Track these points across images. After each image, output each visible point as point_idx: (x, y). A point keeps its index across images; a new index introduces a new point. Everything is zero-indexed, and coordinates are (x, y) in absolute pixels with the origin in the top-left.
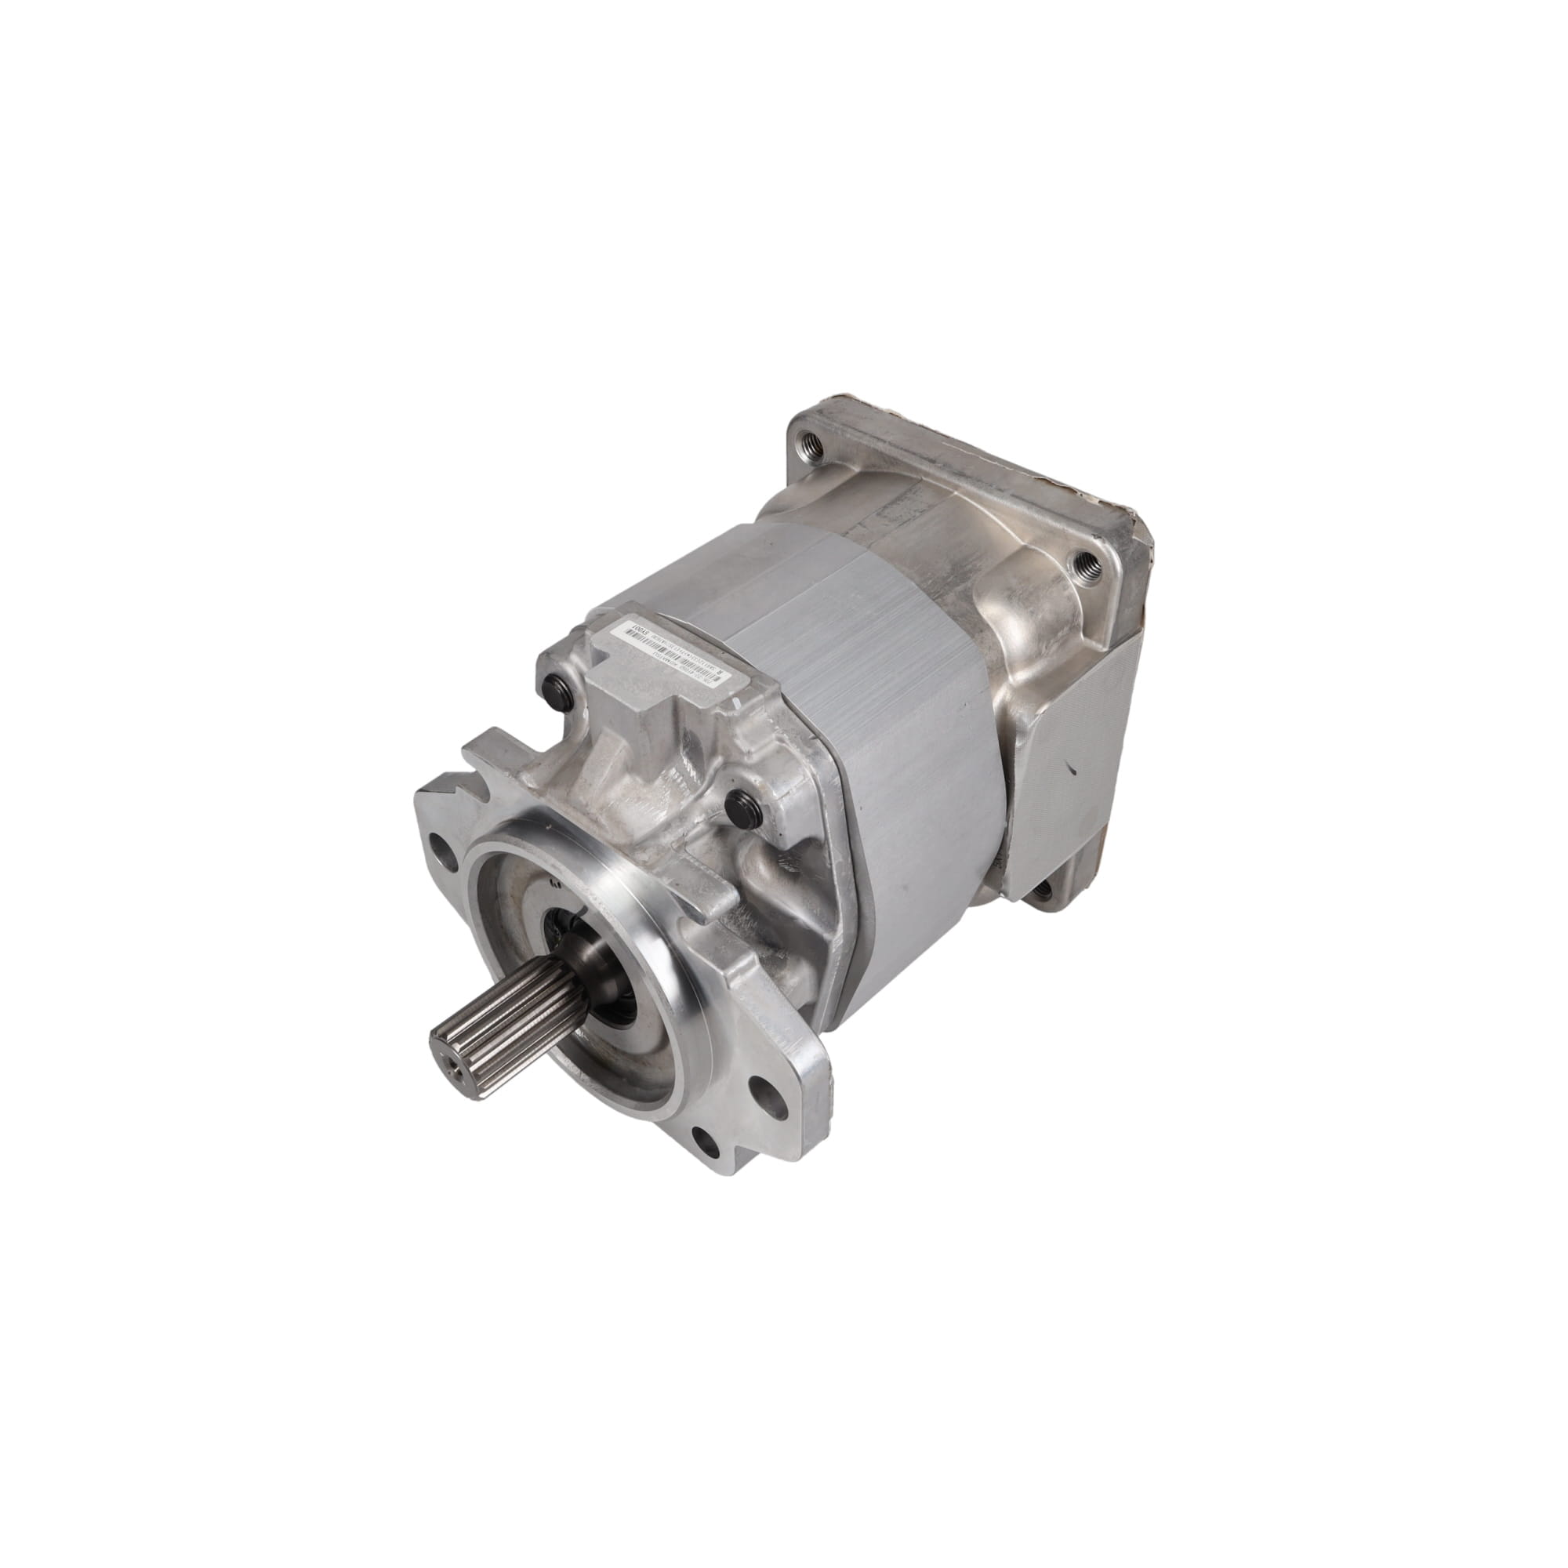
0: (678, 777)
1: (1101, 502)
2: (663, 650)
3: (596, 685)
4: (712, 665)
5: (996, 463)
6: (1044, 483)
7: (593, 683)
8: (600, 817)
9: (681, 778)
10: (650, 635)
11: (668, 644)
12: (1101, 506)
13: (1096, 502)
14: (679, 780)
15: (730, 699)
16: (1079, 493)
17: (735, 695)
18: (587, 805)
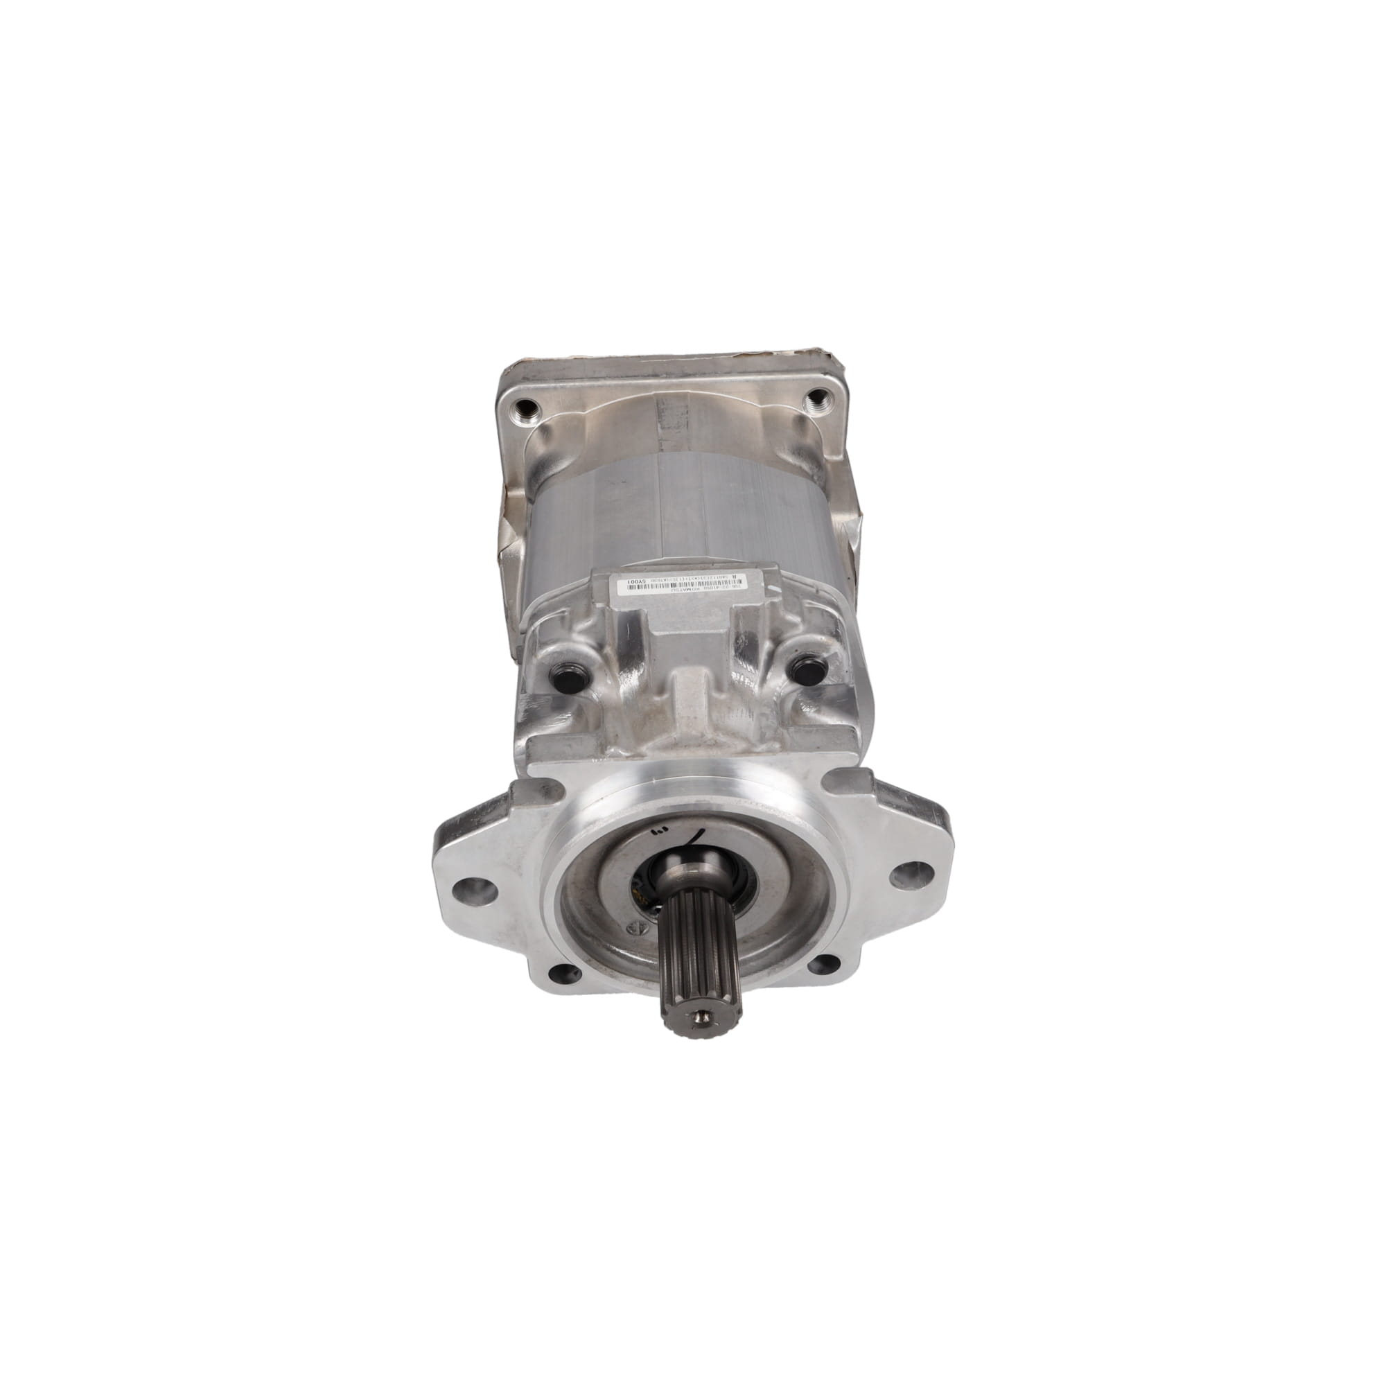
0: (740, 677)
1: (796, 352)
2: (673, 585)
3: (667, 633)
4: (722, 575)
6: (744, 357)
7: (662, 633)
8: (718, 738)
9: (742, 676)
10: (649, 581)
11: (671, 580)
13: (793, 354)
14: (742, 679)
15: (766, 589)
17: (766, 585)
18: (703, 735)
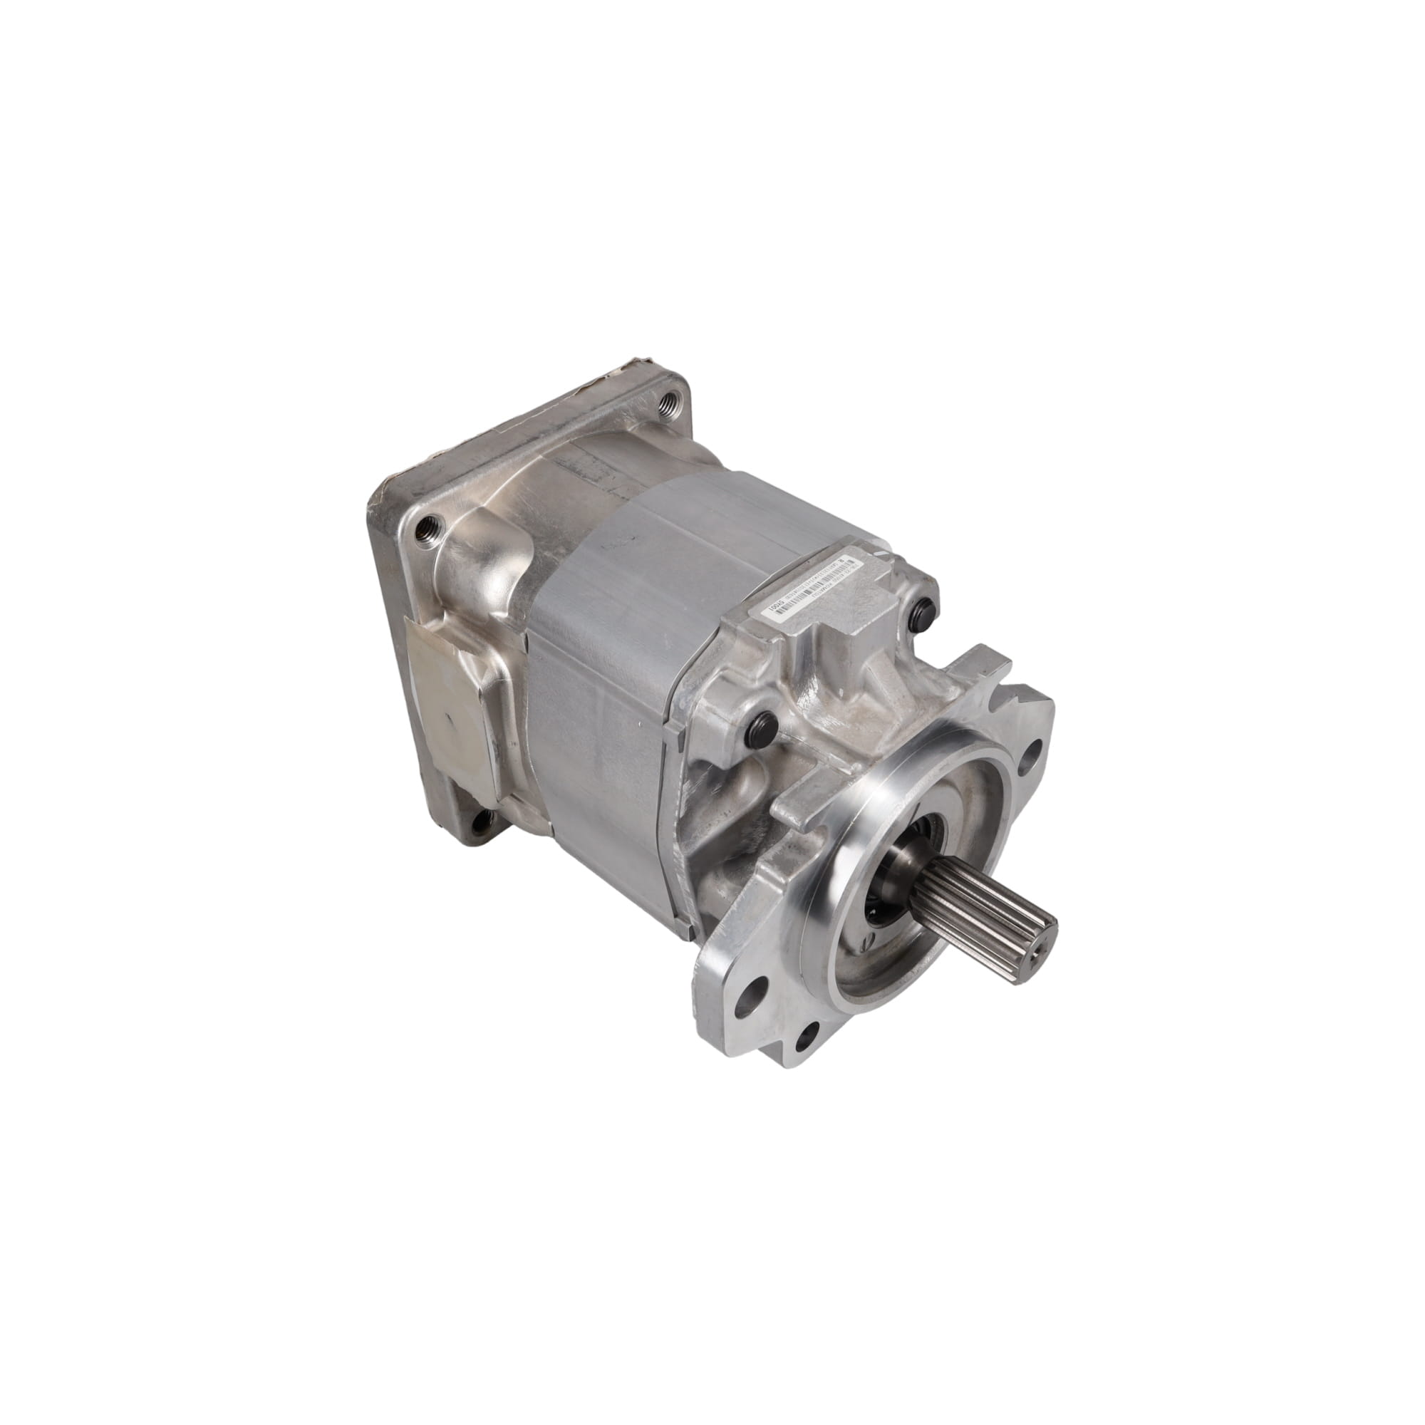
2: (808, 592)
5: (545, 410)
12: (625, 370)
16: (606, 377)
